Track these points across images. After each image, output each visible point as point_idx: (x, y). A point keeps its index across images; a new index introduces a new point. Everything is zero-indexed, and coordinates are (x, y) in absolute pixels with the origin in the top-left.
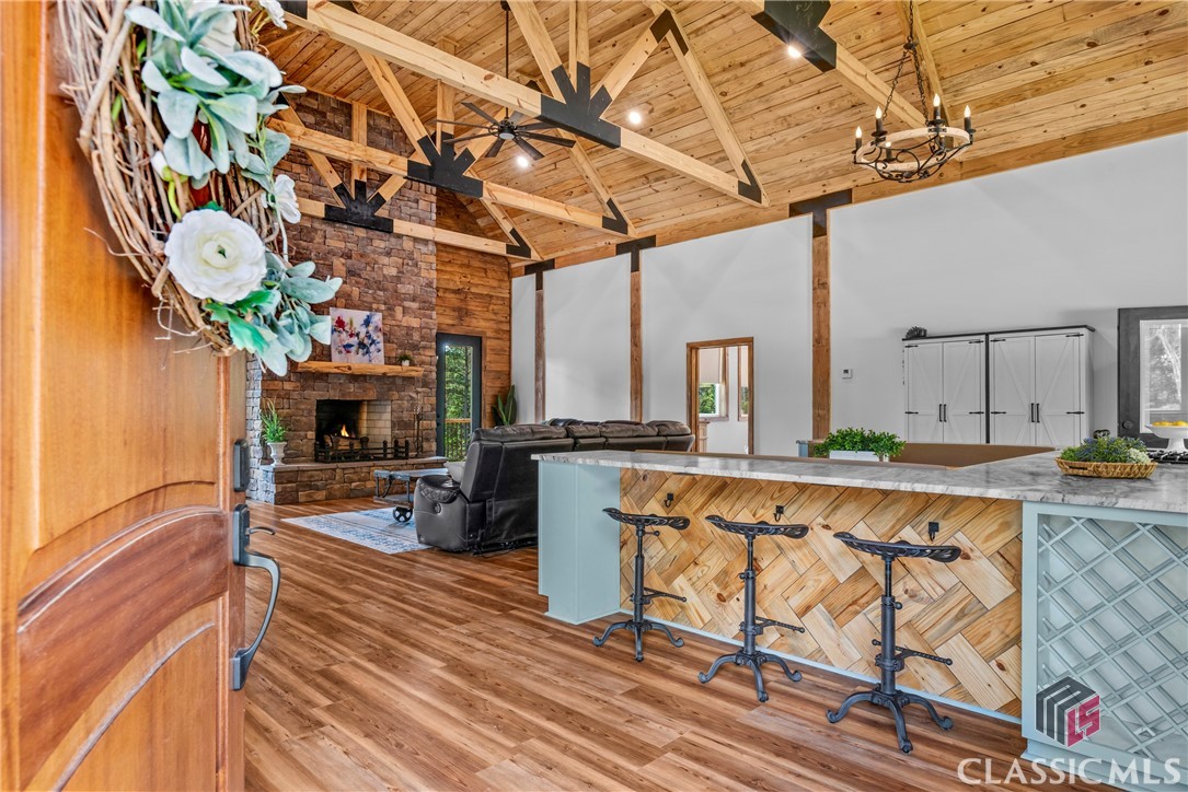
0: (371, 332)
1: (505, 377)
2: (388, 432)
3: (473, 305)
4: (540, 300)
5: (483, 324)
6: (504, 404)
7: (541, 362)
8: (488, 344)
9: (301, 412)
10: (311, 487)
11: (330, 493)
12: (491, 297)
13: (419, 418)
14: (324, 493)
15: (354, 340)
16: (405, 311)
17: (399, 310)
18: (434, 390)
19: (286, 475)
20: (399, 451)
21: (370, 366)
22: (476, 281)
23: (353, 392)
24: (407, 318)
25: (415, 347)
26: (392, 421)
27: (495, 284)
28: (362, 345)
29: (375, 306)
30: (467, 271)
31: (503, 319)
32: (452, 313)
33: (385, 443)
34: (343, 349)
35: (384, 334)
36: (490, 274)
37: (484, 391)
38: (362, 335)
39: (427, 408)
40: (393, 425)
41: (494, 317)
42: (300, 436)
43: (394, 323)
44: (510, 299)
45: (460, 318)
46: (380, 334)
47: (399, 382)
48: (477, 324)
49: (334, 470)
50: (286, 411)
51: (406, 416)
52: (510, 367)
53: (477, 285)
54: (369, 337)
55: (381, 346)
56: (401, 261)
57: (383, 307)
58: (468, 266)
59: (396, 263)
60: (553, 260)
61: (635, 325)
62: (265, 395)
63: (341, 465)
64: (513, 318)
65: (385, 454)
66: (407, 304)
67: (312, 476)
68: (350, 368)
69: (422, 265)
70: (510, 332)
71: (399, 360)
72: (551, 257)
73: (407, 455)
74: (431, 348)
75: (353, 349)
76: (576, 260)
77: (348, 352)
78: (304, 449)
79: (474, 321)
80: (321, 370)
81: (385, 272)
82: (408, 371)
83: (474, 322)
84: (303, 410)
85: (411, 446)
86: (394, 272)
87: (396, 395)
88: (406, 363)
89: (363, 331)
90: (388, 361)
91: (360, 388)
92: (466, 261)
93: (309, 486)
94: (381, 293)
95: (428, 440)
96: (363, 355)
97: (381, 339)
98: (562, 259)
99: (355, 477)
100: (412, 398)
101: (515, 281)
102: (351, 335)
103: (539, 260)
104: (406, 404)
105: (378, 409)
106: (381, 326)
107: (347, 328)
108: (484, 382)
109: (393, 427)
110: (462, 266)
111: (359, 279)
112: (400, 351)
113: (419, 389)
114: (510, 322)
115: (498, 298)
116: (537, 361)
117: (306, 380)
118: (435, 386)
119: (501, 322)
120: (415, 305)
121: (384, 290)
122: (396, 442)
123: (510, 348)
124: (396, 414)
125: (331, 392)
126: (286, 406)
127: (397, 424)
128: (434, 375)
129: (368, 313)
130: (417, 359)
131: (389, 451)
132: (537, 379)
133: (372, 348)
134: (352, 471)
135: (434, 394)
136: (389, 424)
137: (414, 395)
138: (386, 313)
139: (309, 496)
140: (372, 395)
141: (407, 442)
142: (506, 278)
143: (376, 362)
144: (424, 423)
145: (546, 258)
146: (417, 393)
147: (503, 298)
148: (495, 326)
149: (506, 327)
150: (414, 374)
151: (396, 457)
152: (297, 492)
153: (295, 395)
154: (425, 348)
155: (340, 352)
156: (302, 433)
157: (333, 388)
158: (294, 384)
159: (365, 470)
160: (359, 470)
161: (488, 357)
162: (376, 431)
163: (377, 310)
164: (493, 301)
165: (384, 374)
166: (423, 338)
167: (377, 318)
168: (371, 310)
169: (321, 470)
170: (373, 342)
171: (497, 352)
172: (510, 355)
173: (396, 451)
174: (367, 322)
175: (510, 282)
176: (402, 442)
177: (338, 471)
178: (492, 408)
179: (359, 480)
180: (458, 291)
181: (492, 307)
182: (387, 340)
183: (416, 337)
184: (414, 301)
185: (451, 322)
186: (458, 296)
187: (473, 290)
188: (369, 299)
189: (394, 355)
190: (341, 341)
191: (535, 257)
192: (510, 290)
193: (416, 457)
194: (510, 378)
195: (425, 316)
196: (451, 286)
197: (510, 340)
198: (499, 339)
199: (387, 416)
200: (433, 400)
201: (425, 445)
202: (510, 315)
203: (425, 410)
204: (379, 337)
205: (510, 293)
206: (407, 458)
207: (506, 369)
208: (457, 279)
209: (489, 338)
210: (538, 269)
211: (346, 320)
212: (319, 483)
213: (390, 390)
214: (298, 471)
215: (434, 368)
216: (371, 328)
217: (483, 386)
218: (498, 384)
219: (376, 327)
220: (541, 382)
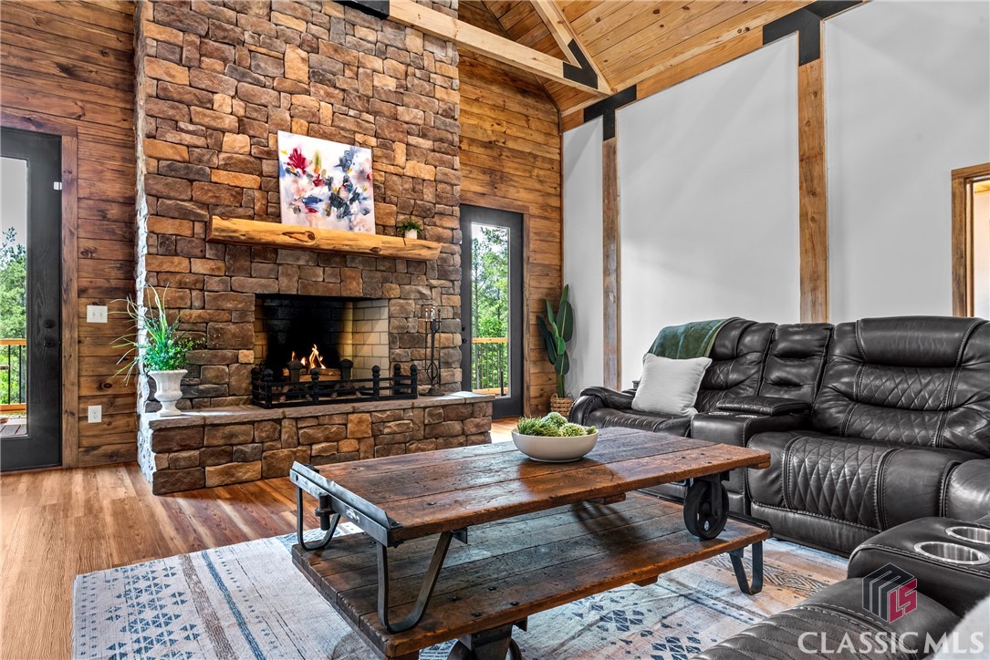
0: (353, 181)
1: (555, 274)
2: (383, 351)
3: (510, 167)
4: (610, 154)
5: (523, 195)
6: (555, 312)
7: (613, 247)
8: (532, 225)
9: (226, 316)
10: (230, 456)
11: (270, 467)
12: (535, 157)
13: (434, 327)
14: (258, 466)
15: (322, 192)
16: (411, 151)
17: (400, 149)
18: (458, 284)
19: (178, 436)
20: (403, 385)
21: (350, 234)
22: (513, 131)
23: (322, 281)
24: (412, 162)
25: (426, 213)
26: (390, 334)
27: (540, 139)
28: (335, 200)
29: (359, 137)
30: (502, 117)
31: (552, 191)
32: (481, 177)
33: (376, 370)
34: (302, 206)
35: (376, 187)
36: (533, 124)
37: (526, 293)
38: (337, 184)
39: (447, 313)
40: (392, 340)
41: (538, 186)
42: (224, 358)
43: (392, 169)
44: (561, 162)
45: (493, 185)
46: (368, 185)
47: (401, 267)
48: (516, 196)
49: (278, 421)
50: (195, 313)
51: (413, 325)
52: (561, 260)
53: (516, 138)
54: (347, 184)
55: (370, 204)
56: (403, 67)
57: (373, 141)
58: (503, 109)
59: (395, 70)
60: (635, 86)
61: (811, 158)
62: (153, 281)
63: (292, 412)
64: (564, 191)
65: (377, 389)
66: (413, 140)
67: (232, 435)
68: (311, 236)
69: (439, 80)
70: (560, 209)
71: (400, 230)
72: (629, 83)
73: (414, 390)
74: (452, 215)
75: (321, 207)
76: (676, 77)
77: (312, 210)
78: (233, 381)
79: (512, 190)
80: (257, 236)
81: (376, 83)
82: (414, 247)
83: (512, 193)
84: (230, 311)
85: (422, 375)
86: (391, 84)
87: (395, 290)
88: (412, 235)
89: (338, 177)
90: (382, 228)
91: (333, 275)
92: (500, 102)
93: (228, 453)
94: (371, 118)
95: (448, 365)
96: (339, 217)
97: (370, 192)
98: (650, 83)
99: (319, 434)
100: (422, 296)
101: (568, 135)
102: (317, 183)
103: (609, 92)
104: (412, 306)
105: (368, 314)
106: (369, 170)
107: (310, 169)
108: (526, 280)
109: (392, 343)
110: (494, 107)
111: (331, 90)
112: (401, 217)
113: (434, 282)
114: (561, 196)
115: (544, 158)
116: (605, 246)
117: (234, 257)
118: (459, 277)
119: (549, 194)
120: (426, 144)
121: (375, 113)
122: (397, 369)
123: (561, 231)
124: (395, 322)
125: (284, 281)
126: (197, 304)
127: (399, 338)
128: (457, 259)
129: (348, 147)
130: (431, 230)
131: (382, 384)
132: (606, 272)
133: (355, 207)
134: (313, 422)
135: (458, 290)
136: (385, 338)
137: (426, 291)
138: (379, 152)
139: (227, 473)
140: (355, 288)
141: (413, 369)
142: (555, 132)
143: (361, 230)
144: (442, 338)
145: (620, 88)
146: (431, 287)
147: (551, 161)
148: (540, 200)
149: (554, 202)
150: (425, 253)
151: (397, 394)
152: (203, 465)
153: (213, 284)
154: (441, 214)
155: (297, 210)
156: (229, 353)
157: (288, 275)
158: (211, 264)
159: (337, 420)
160: (326, 420)
161: (533, 244)
162: (365, 351)
163: (363, 145)
164: (539, 164)
165: (375, 250)
166: (439, 198)
167: (363, 158)
168: (353, 142)
169: (252, 423)
170: (356, 197)
171: (544, 237)
172: (561, 243)
173: (397, 383)
174: (344, 164)
175: (561, 138)
176: (405, 369)
177: (286, 423)
178: (538, 317)
179: (327, 440)
180: (489, 145)
181: (536, 171)
182: (380, 197)
183: (429, 195)
184: (424, 136)
185: (479, 189)
186: (489, 152)
187: (511, 144)
188: (350, 124)
189: (392, 222)
190: (299, 191)
191: (604, 88)
192: (561, 149)
193: (431, 393)
194: (561, 276)
195: (443, 163)
196: (480, 136)
197: (561, 221)
198: (545, 218)
199: (383, 325)
200: (457, 300)
201: (444, 373)
202: (561, 185)
203: (443, 315)
204: (366, 190)
205: (561, 154)
206: (413, 396)
207: (557, 262)
208: (487, 126)
209: (534, 216)
210: (605, 110)
211: (308, 155)
212: (248, 448)
213: (386, 280)
214: (205, 426)
215: (457, 249)
216: (352, 174)
217: (526, 286)
218: (546, 284)
219: (362, 172)
220: (613, 278)
